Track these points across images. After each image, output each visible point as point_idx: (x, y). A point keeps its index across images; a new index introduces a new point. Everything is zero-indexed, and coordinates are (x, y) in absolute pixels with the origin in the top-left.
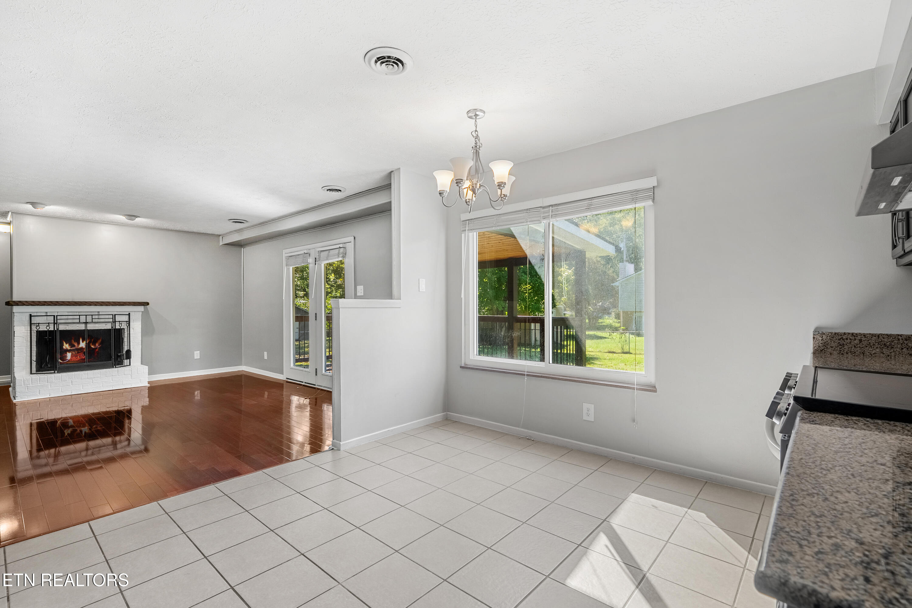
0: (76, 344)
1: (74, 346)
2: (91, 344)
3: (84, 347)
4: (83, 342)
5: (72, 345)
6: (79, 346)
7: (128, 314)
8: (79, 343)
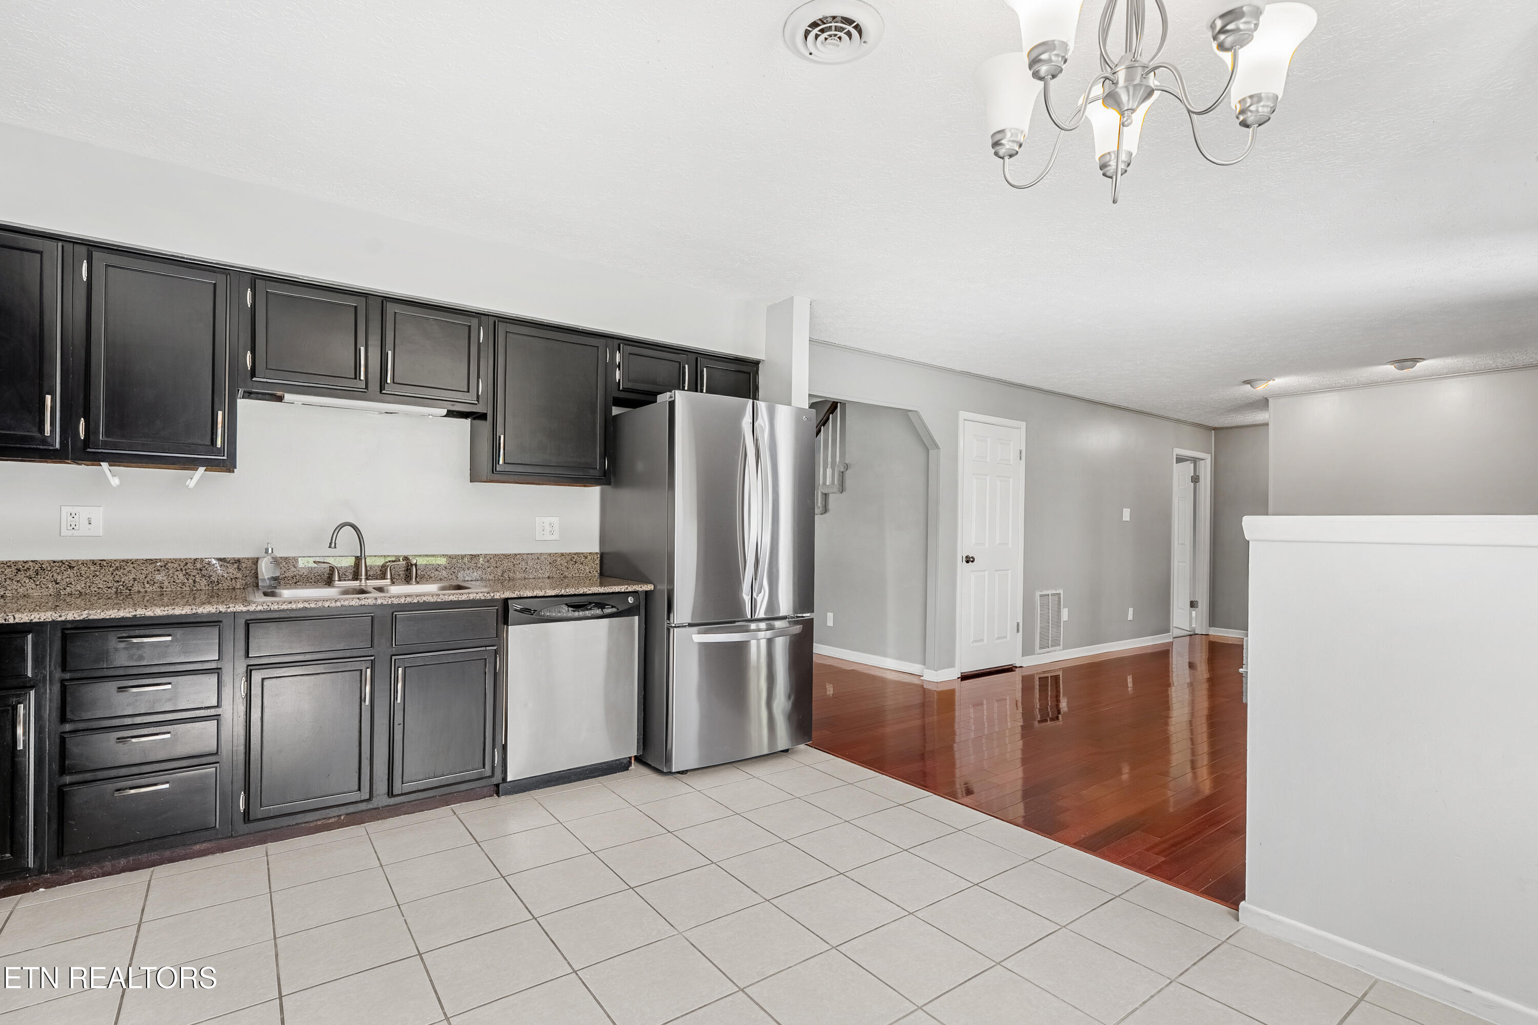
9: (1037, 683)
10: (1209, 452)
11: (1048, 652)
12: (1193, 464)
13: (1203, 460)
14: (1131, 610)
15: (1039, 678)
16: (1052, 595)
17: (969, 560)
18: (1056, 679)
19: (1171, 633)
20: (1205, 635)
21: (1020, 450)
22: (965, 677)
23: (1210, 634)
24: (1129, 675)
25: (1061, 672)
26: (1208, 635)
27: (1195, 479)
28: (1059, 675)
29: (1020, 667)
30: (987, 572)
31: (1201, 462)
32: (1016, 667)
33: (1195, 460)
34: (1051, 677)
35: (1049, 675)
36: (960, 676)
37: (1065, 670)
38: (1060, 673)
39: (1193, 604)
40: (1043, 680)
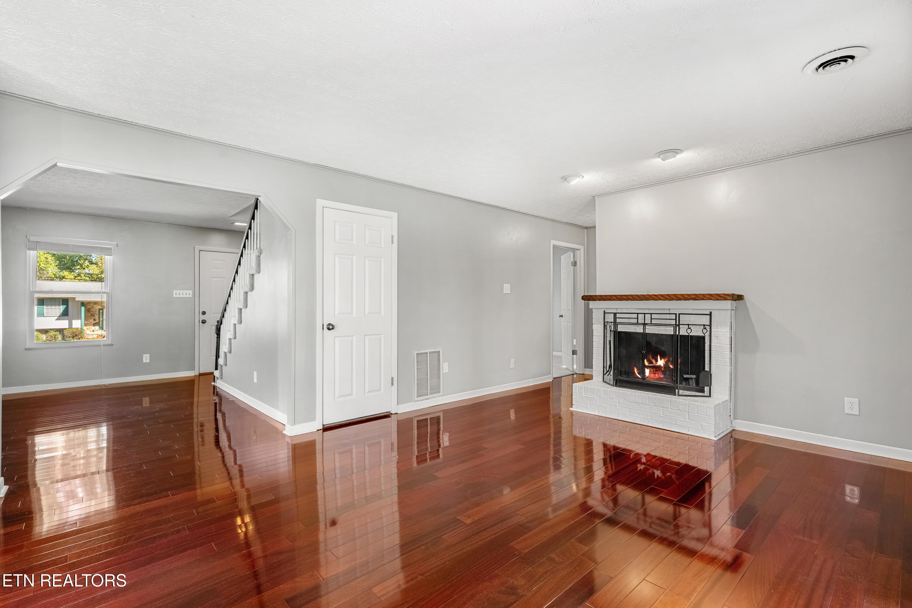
0: (654, 362)
1: (652, 363)
2: (669, 364)
3: (662, 365)
4: (661, 360)
5: (650, 362)
6: (657, 364)
7: (709, 313)
8: (657, 361)
9: (415, 425)
10: (584, 245)
11: (427, 399)
12: (572, 253)
13: (578, 250)
14: (513, 360)
15: (418, 421)
16: (430, 353)
17: (331, 327)
18: (438, 418)
19: (551, 375)
20: (582, 374)
21: (392, 236)
22: (326, 429)
23: (585, 373)
24: (511, 409)
25: (442, 413)
26: (584, 374)
27: (575, 264)
28: (440, 416)
29: (395, 414)
30: (355, 336)
31: (577, 251)
32: (392, 414)
33: (574, 250)
34: (430, 418)
35: (428, 417)
36: (322, 428)
37: (445, 412)
38: (441, 415)
39: (574, 352)
40: (422, 424)
